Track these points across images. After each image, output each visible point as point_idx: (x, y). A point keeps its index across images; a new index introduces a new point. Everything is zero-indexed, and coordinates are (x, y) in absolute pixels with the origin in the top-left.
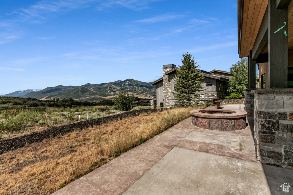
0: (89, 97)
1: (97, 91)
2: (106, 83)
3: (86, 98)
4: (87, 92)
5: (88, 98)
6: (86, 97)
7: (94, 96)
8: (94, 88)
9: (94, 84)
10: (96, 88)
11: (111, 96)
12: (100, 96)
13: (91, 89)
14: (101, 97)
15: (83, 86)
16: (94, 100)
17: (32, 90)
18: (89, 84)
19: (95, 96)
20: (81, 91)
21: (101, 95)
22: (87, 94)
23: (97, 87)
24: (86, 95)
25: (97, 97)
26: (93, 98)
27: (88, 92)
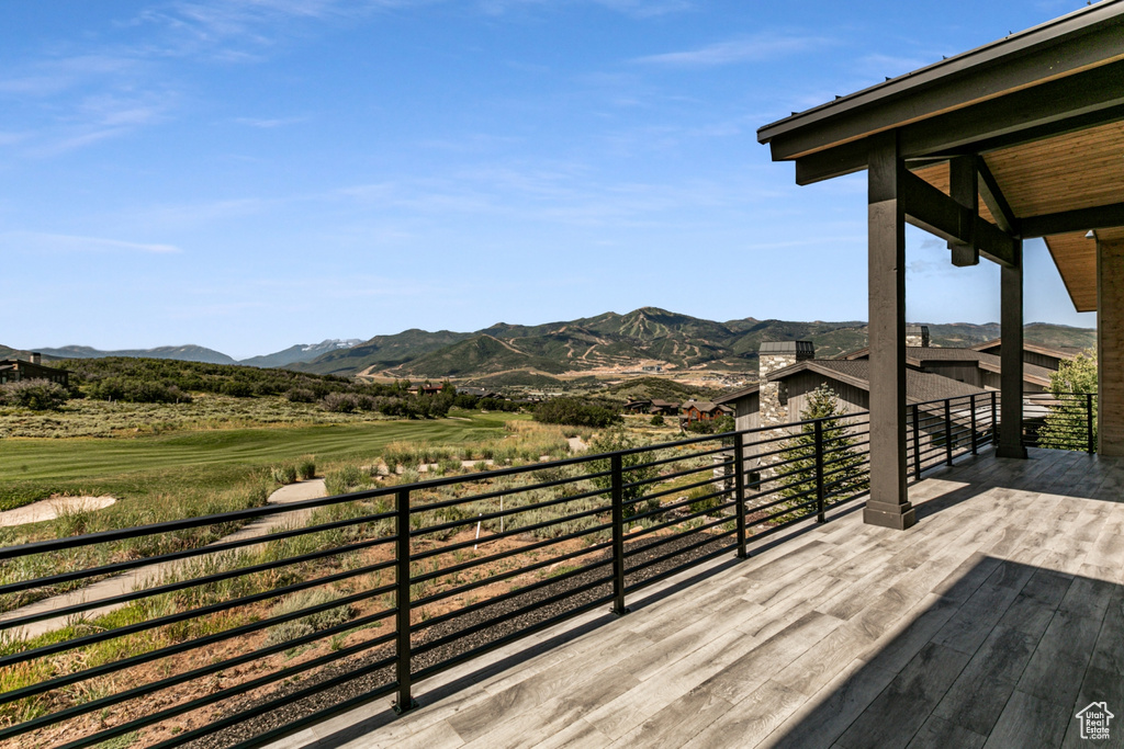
0: (501, 373)
1: (530, 351)
2: (561, 324)
3: (493, 375)
4: (494, 353)
5: (497, 374)
6: (491, 371)
7: (517, 370)
8: (521, 340)
9: (521, 326)
10: (527, 340)
11: (578, 369)
12: (539, 369)
13: (511, 343)
14: (542, 373)
15: (484, 331)
16: (518, 383)
17: (335, 344)
18: (503, 324)
19: (523, 369)
20: (476, 349)
21: (544, 365)
22: (494, 360)
23: (531, 336)
24: (492, 363)
25: (527, 373)
26: (515, 378)
27: (498, 356)
